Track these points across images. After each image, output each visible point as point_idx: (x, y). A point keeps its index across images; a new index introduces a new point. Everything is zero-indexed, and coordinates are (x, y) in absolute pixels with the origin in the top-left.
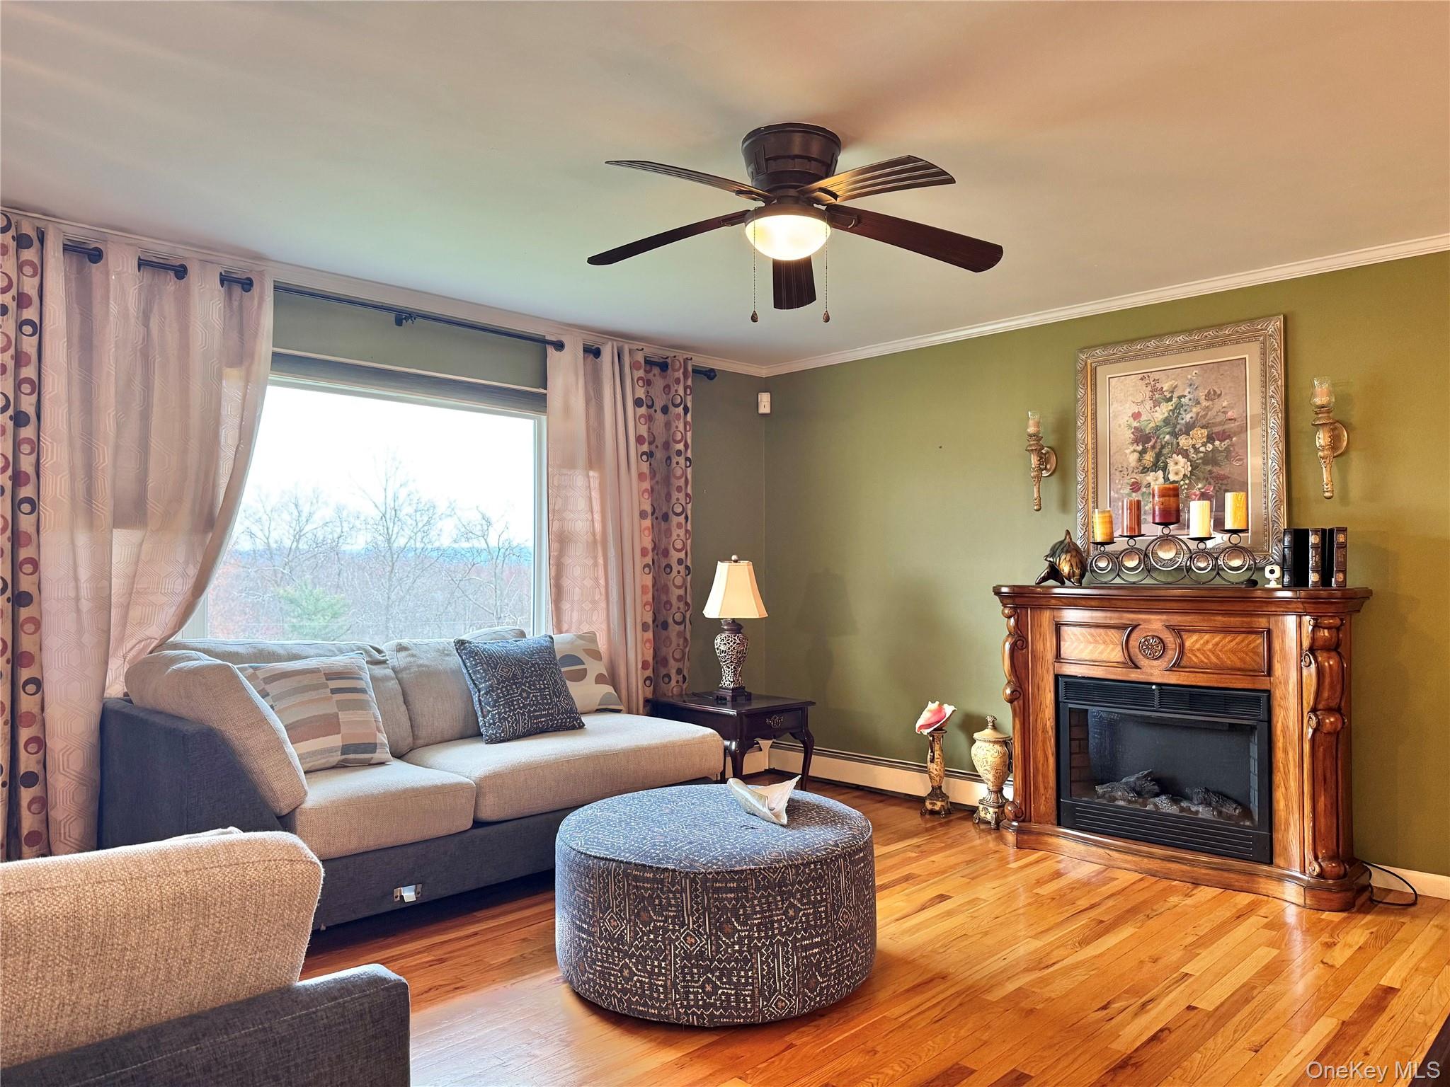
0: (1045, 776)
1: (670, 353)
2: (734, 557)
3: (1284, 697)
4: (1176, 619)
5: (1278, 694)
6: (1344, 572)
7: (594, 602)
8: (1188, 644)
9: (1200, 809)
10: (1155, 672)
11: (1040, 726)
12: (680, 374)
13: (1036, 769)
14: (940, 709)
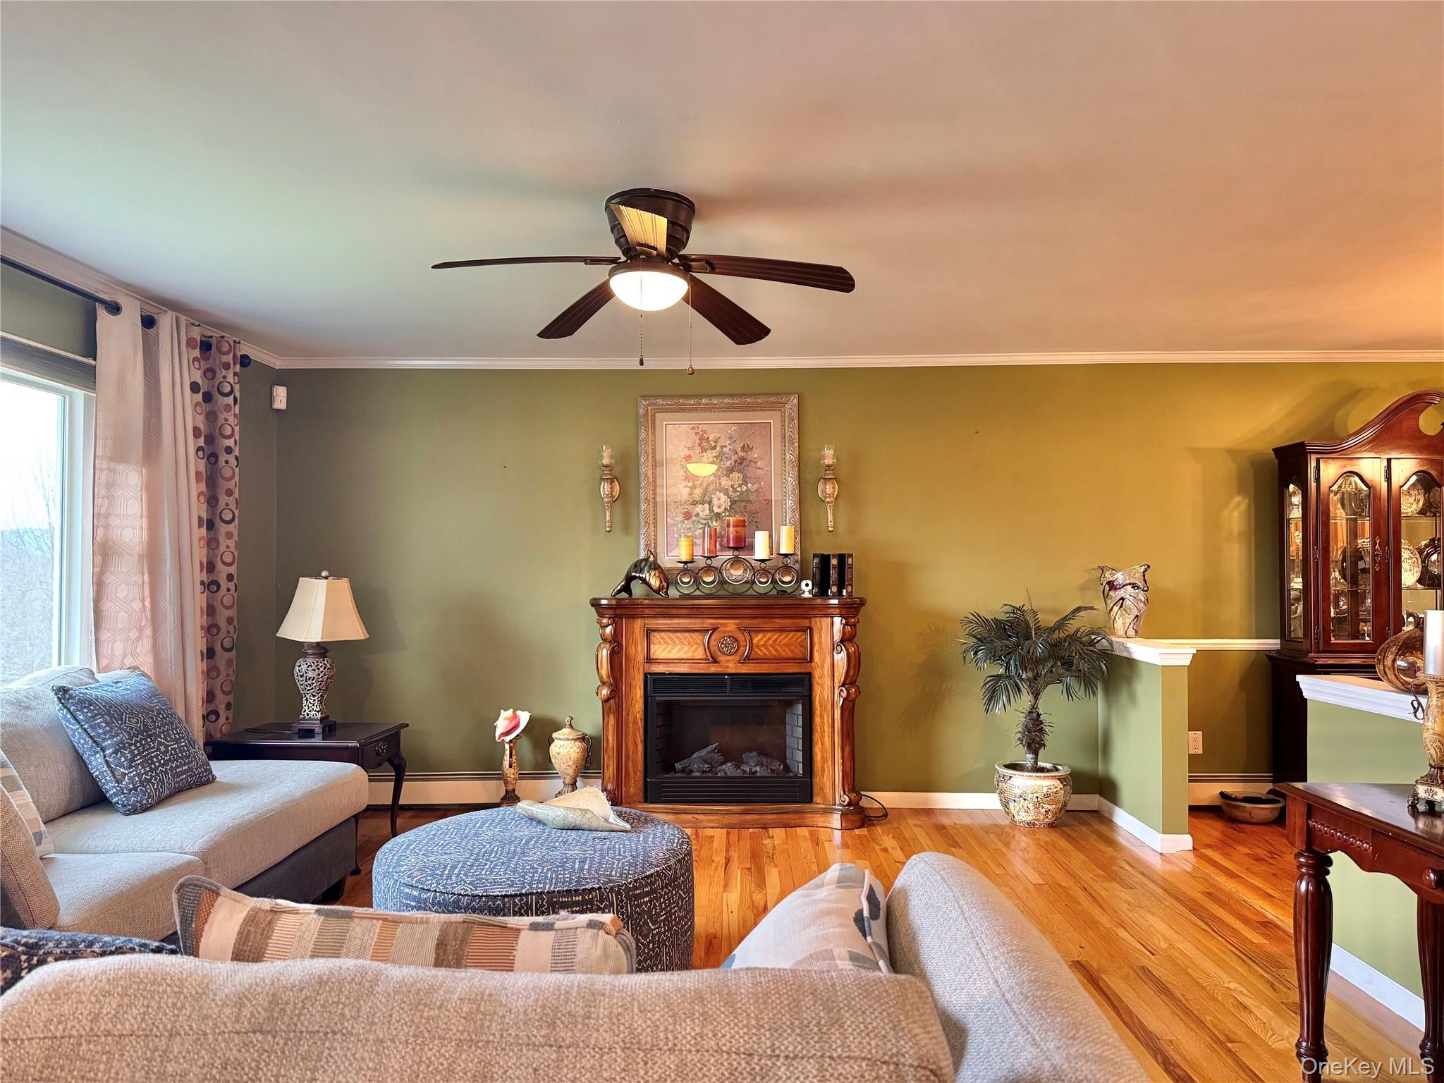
0: (635, 763)
1: (216, 333)
2: (324, 574)
3: (821, 677)
4: (747, 622)
5: (817, 674)
6: (851, 585)
7: (141, 629)
8: (755, 641)
9: (758, 769)
10: (730, 665)
11: (631, 719)
12: (229, 358)
13: (627, 757)
14: (515, 716)
